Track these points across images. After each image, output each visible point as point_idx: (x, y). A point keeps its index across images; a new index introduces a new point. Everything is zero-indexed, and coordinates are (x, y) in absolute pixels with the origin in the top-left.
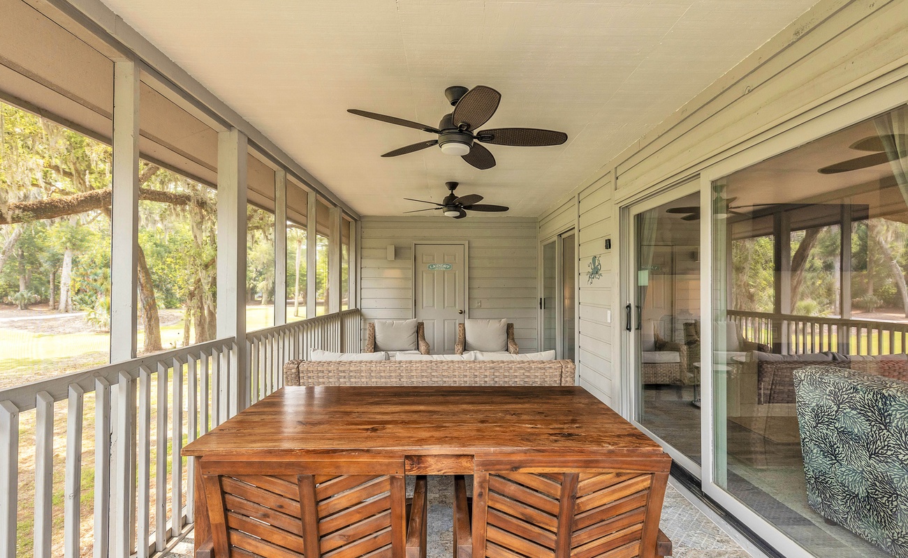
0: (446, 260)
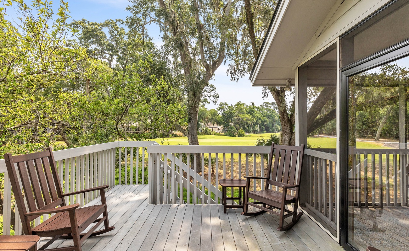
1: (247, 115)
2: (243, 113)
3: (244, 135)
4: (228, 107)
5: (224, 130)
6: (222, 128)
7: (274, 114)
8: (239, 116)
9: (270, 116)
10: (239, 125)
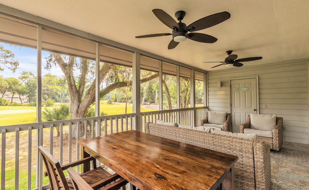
0: (246, 86)
1: (57, 86)
2: (53, 84)
3: (52, 105)
4: (34, 77)
5: (29, 101)
6: (26, 98)
8: (47, 87)
10: (48, 95)
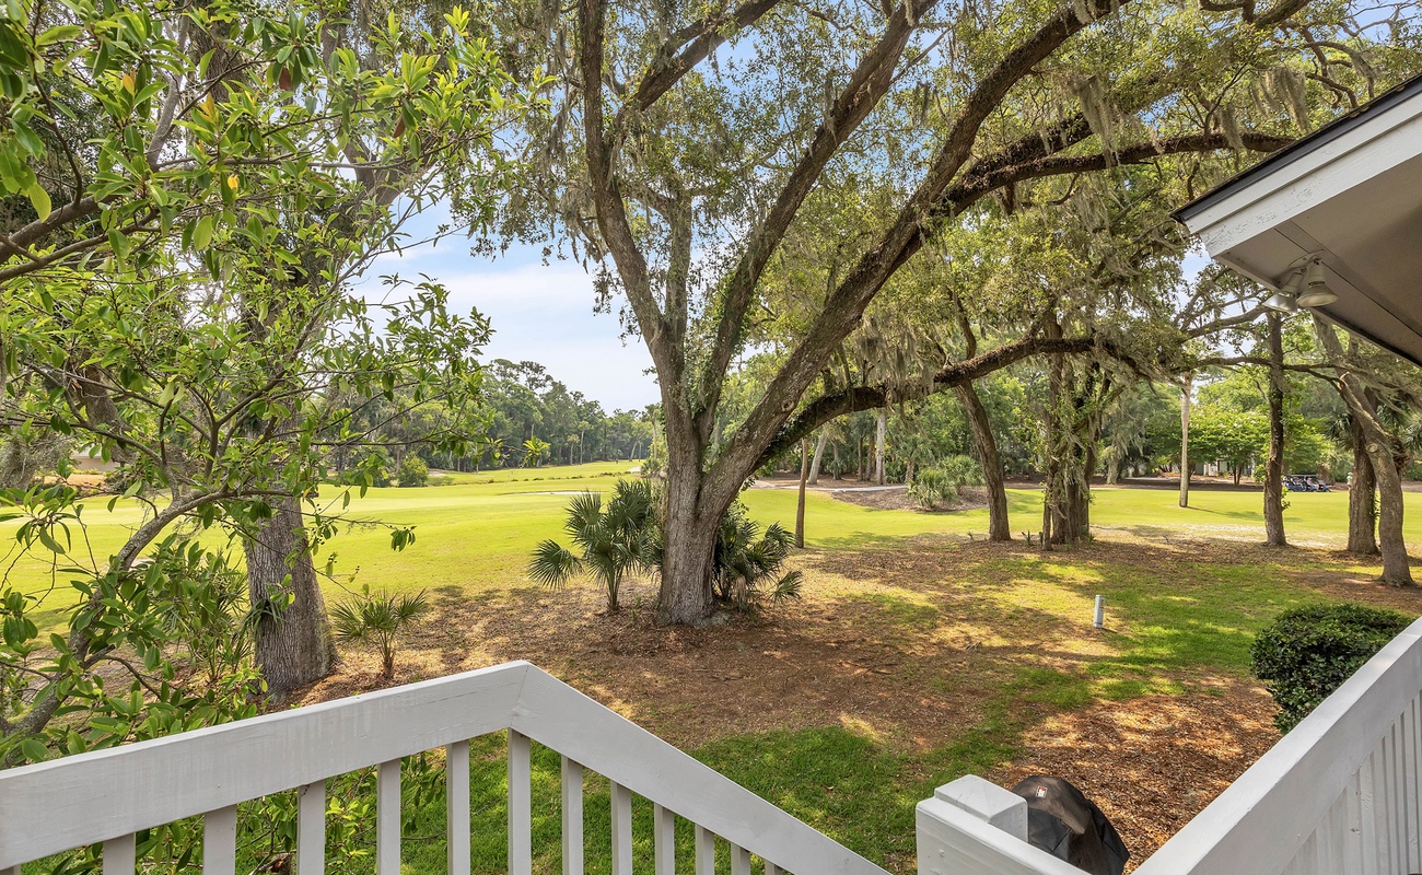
3: (423, 479)
7: (529, 403)
9: (517, 408)
10: (404, 439)
